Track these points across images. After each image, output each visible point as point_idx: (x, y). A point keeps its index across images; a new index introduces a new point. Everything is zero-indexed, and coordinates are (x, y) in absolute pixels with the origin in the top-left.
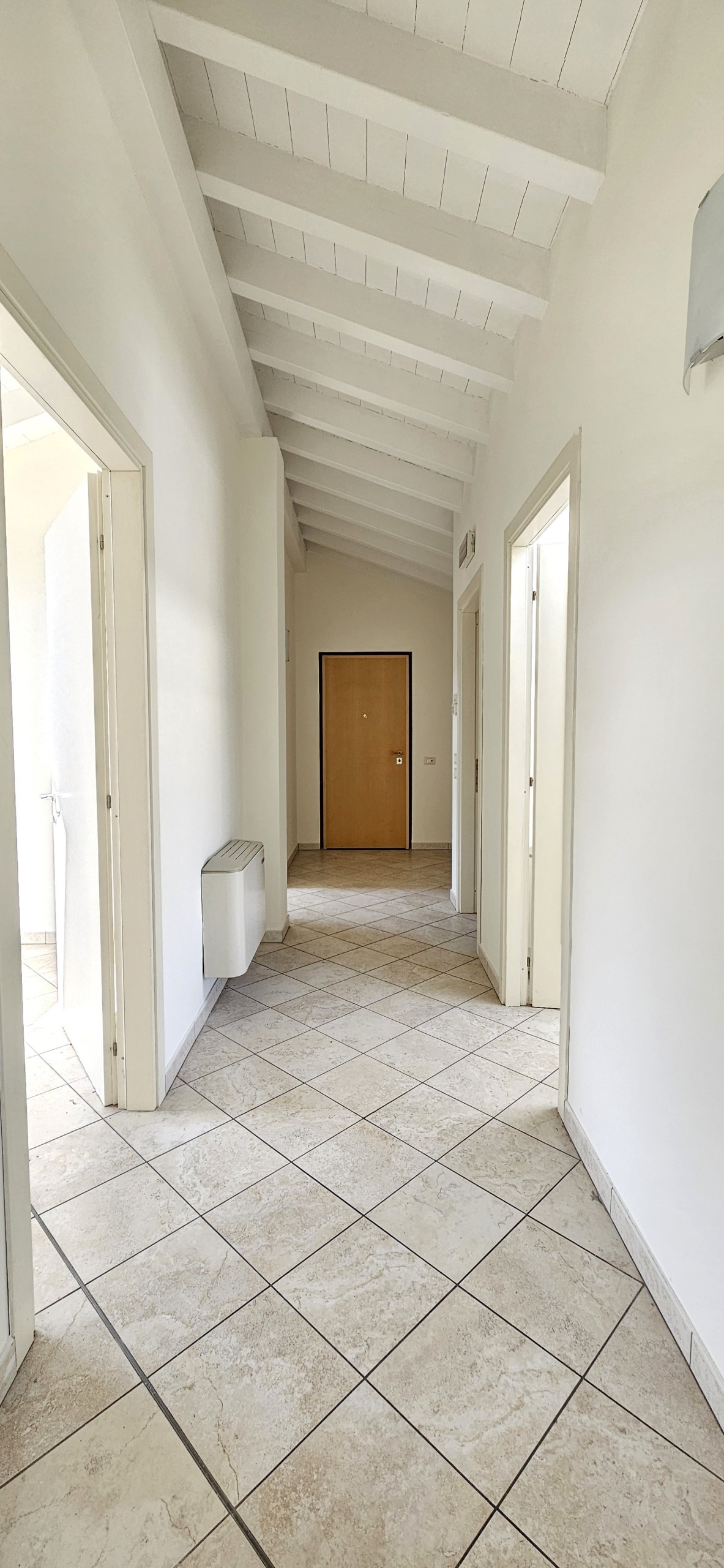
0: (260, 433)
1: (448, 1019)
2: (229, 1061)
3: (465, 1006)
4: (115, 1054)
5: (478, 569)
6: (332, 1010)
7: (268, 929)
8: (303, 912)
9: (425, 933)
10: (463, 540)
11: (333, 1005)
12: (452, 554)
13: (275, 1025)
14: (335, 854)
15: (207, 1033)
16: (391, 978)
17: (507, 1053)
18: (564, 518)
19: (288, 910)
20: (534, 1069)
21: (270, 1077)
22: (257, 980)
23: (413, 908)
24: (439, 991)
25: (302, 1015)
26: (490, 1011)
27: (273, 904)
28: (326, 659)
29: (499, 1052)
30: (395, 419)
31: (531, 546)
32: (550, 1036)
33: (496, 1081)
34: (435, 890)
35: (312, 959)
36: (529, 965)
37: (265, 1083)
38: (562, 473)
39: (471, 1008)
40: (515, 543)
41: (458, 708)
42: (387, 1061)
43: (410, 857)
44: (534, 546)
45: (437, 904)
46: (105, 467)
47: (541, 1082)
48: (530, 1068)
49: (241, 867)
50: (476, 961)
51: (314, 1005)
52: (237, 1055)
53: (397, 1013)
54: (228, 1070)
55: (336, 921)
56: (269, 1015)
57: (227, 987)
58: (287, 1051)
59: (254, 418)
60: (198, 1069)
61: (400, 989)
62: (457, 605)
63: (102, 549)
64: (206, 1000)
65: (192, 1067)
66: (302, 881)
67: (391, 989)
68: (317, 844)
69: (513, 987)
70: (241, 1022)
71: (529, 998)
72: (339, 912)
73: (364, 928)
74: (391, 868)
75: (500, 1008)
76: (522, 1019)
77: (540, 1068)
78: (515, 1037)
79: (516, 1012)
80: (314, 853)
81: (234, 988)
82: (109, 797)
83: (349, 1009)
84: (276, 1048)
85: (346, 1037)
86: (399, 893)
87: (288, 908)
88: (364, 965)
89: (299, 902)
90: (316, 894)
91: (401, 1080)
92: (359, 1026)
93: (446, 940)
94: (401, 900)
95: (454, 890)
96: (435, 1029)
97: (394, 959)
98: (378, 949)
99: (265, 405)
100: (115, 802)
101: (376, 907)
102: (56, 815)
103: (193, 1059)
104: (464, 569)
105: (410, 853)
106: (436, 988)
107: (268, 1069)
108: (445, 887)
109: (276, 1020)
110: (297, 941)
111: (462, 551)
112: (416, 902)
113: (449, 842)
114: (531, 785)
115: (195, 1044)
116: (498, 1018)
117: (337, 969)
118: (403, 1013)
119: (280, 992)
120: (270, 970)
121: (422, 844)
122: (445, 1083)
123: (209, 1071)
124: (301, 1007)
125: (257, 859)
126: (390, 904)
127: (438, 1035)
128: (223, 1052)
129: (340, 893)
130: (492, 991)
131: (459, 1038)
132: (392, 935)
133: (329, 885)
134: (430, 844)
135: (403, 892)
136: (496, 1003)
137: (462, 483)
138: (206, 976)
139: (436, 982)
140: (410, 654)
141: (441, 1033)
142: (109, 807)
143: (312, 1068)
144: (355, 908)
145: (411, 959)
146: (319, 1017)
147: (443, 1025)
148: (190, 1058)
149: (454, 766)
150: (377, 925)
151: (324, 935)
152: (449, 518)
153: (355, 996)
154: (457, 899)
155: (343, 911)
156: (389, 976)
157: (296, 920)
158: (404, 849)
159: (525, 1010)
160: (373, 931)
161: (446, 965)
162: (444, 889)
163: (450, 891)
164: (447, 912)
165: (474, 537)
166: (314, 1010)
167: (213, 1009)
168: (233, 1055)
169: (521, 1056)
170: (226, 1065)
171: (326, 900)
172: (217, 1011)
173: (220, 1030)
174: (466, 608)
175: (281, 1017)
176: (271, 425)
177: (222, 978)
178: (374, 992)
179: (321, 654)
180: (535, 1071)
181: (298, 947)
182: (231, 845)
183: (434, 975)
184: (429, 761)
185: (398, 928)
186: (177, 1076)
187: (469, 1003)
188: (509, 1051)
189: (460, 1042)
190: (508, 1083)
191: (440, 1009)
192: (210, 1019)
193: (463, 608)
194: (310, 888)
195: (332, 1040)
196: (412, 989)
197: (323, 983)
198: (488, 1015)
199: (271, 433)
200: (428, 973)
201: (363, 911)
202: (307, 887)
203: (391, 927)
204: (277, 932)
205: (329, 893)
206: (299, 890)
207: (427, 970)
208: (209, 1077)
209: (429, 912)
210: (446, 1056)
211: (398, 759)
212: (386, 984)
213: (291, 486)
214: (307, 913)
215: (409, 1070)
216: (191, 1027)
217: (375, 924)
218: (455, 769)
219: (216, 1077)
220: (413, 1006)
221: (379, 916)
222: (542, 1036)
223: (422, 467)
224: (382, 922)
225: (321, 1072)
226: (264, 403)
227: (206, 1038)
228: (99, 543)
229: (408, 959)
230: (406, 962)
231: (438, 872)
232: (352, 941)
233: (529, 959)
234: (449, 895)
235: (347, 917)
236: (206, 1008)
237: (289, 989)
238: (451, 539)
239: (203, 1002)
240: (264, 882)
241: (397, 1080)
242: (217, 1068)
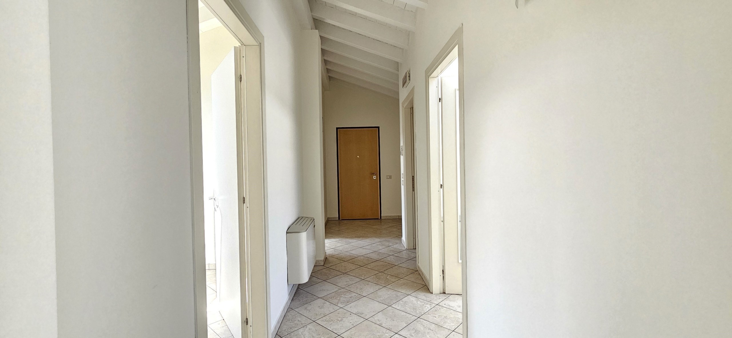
0: (310, 28)
1: (406, 301)
2: (302, 326)
3: (413, 294)
4: (247, 324)
5: (412, 88)
6: (350, 299)
7: (317, 259)
8: (332, 251)
9: (391, 259)
10: (404, 75)
11: (350, 296)
12: (399, 82)
13: (323, 306)
14: (345, 222)
15: (290, 312)
16: (377, 281)
17: (436, 317)
18: (455, 64)
19: (326, 250)
20: (449, 325)
21: (322, 333)
22: (312, 284)
23: (384, 247)
24: (400, 288)
25: (335, 301)
26: (426, 297)
27: (319, 246)
28: (340, 131)
29: (432, 317)
30: (372, 21)
31: (438, 77)
32: (455, 308)
33: (432, 331)
34: (395, 238)
35: (339, 273)
36: (443, 274)
37: (320, 336)
38: (453, 45)
39: (417, 295)
40: (431, 76)
41: (403, 152)
42: (378, 323)
43: (381, 223)
44: (439, 78)
45: (396, 245)
46: (243, 44)
47: (453, 331)
48: (447, 324)
49: (305, 230)
50: (417, 272)
51: (341, 296)
52: (305, 322)
53: (381, 299)
54: (301, 330)
55: (348, 254)
56: (319, 302)
57: (298, 288)
58: (330, 319)
59: (308, 22)
60: (287, 330)
61: (382, 287)
62: (401, 104)
63: (241, 81)
64: (289, 295)
65: (284, 329)
66: (331, 235)
67: (378, 287)
68: (337, 217)
69: (436, 284)
70: (306, 306)
71: (444, 289)
72: (349, 250)
73: (362, 257)
74: (372, 228)
75: (430, 295)
76: (441, 300)
77: (452, 324)
78: (439, 309)
79: (438, 297)
80: (336, 222)
81: (302, 288)
82: (244, 198)
83: (358, 297)
84: (324, 318)
85: (358, 311)
86: (378, 240)
87: (326, 248)
88: (363, 276)
89: (330, 245)
90: (338, 241)
91: (386, 332)
92: (364, 306)
93: (402, 262)
94: (378, 243)
95: (404, 238)
96: (400, 306)
97: (377, 272)
98: (370, 268)
99: (312, 16)
100: (247, 200)
101: (367, 247)
102: (216, 207)
103: (284, 325)
104: (405, 88)
105: (381, 221)
106: (399, 286)
107: (321, 329)
108: (399, 236)
109: (323, 304)
110: (331, 264)
111: (404, 80)
112: (386, 244)
113: (400, 215)
114: (441, 188)
115: (284, 318)
116: (430, 300)
117: (350, 278)
118: (384, 299)
119: (324, 290)
120: (318, 279)
121: (386, 216)
122: (407, 333)
123: (292, 331)
124: (335, 297)
125: (312, 226)
126: (373, 245)
127: (402, 309)
128: (298, 321)
129: (349, 240)
130: (426, 286)
131: (412, 310)
132: (375, 260)
133: (343, 237)
134: (390, 216)
135: (379, 239)
136: (428, 292)
137: (403, 49)
138: (289, 283)
139: (399, 283)
140: (378, 127)
141: (403, 308)
142: (244, 203)
143: (343, 328)
144: (357, 248)
145: (386, 272)
146: (344, 302)
147: (404, 304)
148: (282, 324)
149: (402, 179)
150: (368, 256)
151: (343, 261)
152: (397, 65)
153: (360, 291)
154: (405, 242)
155: (352, 249)
156: (376, 281)
157: (329, 255)
158: (378, 219)
159: (442, 296)
160: (367, 258)
161: (402, 274)
162: (398, 238)
163: (401, 239)
164: (401, 249)
165: (409, 74)
166: (341, 299)
167: (292, 300)
168: (304, 322)
169: (442, 318)
170: (300, 327)
171: (343, 244)
172: (294, 300)
173: (296, 310)
174: (406, 106)
175: (326, 303)
176: (315, 24)
177: (296, 284)
178: (369, 289)
179: (337, 128)
180: (450, 326)
181: (331, 267)
182: (299, 220)
183: (397, 280)
184: (388, 177)
185: (378, 257)
186: (277, 334)
187: (415, 293)
188: (437, 316)
189: (413, 312)
190: (438, 332)
191: (402, 296)
192: (291, 305)
193: (404, 106)
194: (335, 238)
195: (351, 313)
196: (387, 287)
197: (345, 285)
198: (425, 298)
199: (315, 28)
200: (395, 278)
201: (361, 249)
202: (334, 238)
203: (375, 256)
204: (321, 261)
205: (344, 241)
206: (330, 239)
207: (394, 277)
208: (292, 334)
209: (392, 249)
210: (406, 319)
211: (374, 176)
212: (375, 285)
213: (323, 52)
214: (334, 251)
215: (389, 327)
216: (283, 309)
217: (367, 255)
218: (403, 181)
219: (296, 334)
220: (388, 295)
221: (368, 251)
222: (451, 308)
223: (384, 42)
224: (371, 254)
225: (347, 329)
226: (312, 15)
227: (290, 314)
228: (239, 78)
229: (384, 272)
230: (383, 274)
231: (395, 230)
232: (356, 264)
233: (443, 271)
234: (401, 240)
235: (353, 252)
236: (289, 299)
237: (328, 289)
238: (398, 76)
239: (288, 296)
240: (314, 236)
241: (384, 332)
242: (296, 329)
